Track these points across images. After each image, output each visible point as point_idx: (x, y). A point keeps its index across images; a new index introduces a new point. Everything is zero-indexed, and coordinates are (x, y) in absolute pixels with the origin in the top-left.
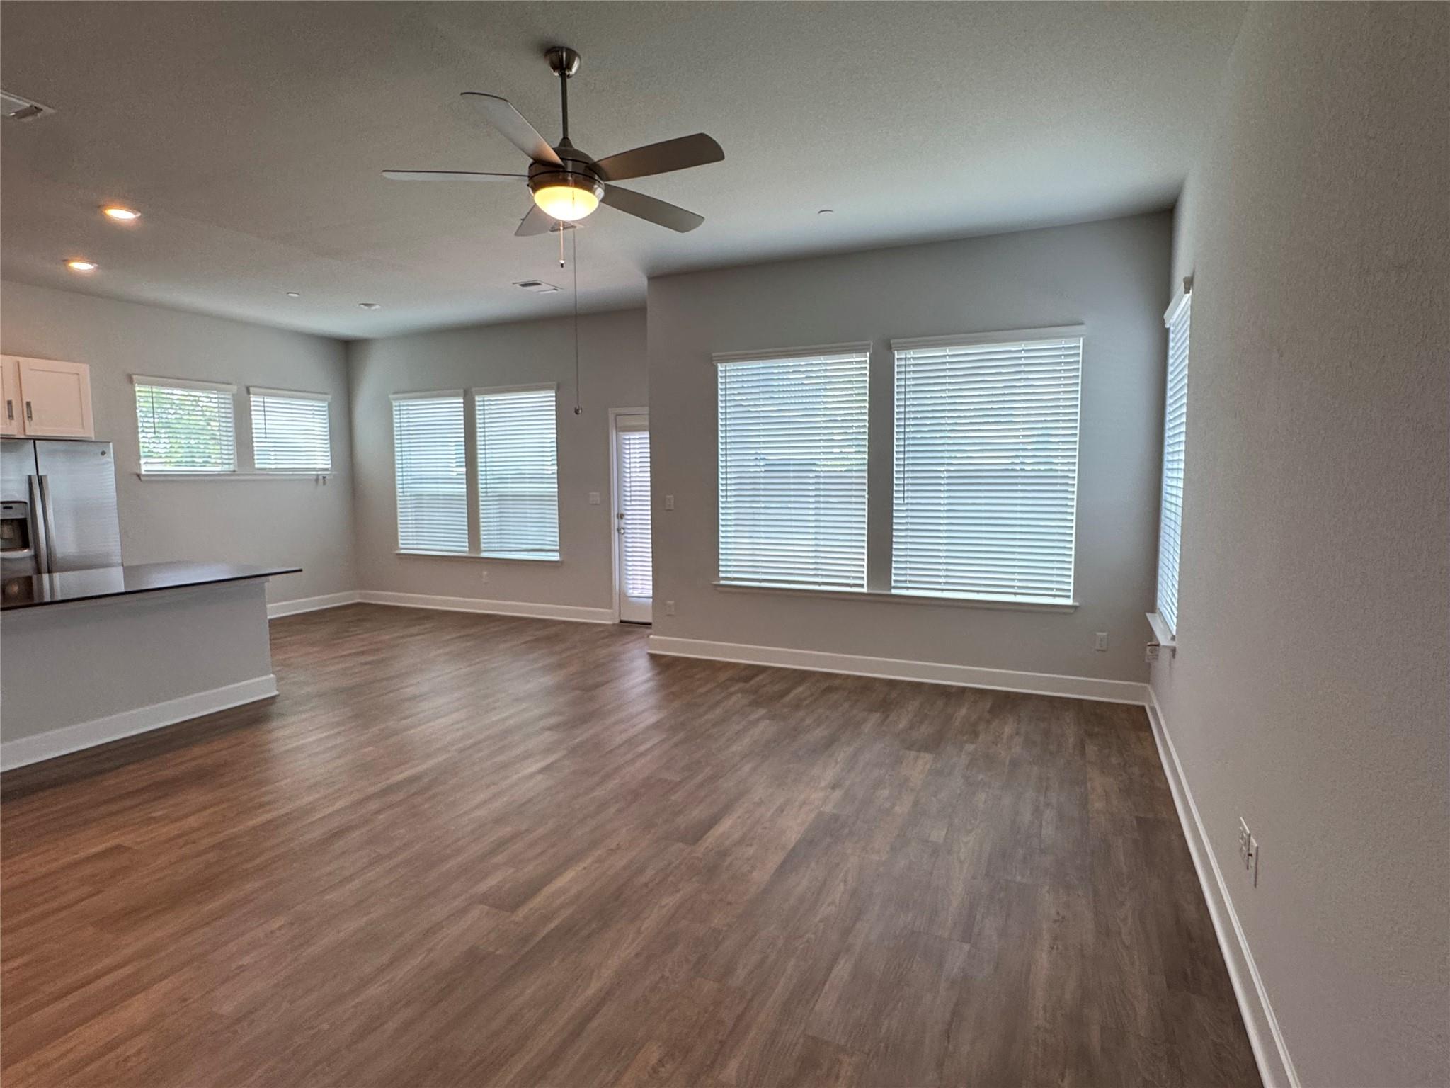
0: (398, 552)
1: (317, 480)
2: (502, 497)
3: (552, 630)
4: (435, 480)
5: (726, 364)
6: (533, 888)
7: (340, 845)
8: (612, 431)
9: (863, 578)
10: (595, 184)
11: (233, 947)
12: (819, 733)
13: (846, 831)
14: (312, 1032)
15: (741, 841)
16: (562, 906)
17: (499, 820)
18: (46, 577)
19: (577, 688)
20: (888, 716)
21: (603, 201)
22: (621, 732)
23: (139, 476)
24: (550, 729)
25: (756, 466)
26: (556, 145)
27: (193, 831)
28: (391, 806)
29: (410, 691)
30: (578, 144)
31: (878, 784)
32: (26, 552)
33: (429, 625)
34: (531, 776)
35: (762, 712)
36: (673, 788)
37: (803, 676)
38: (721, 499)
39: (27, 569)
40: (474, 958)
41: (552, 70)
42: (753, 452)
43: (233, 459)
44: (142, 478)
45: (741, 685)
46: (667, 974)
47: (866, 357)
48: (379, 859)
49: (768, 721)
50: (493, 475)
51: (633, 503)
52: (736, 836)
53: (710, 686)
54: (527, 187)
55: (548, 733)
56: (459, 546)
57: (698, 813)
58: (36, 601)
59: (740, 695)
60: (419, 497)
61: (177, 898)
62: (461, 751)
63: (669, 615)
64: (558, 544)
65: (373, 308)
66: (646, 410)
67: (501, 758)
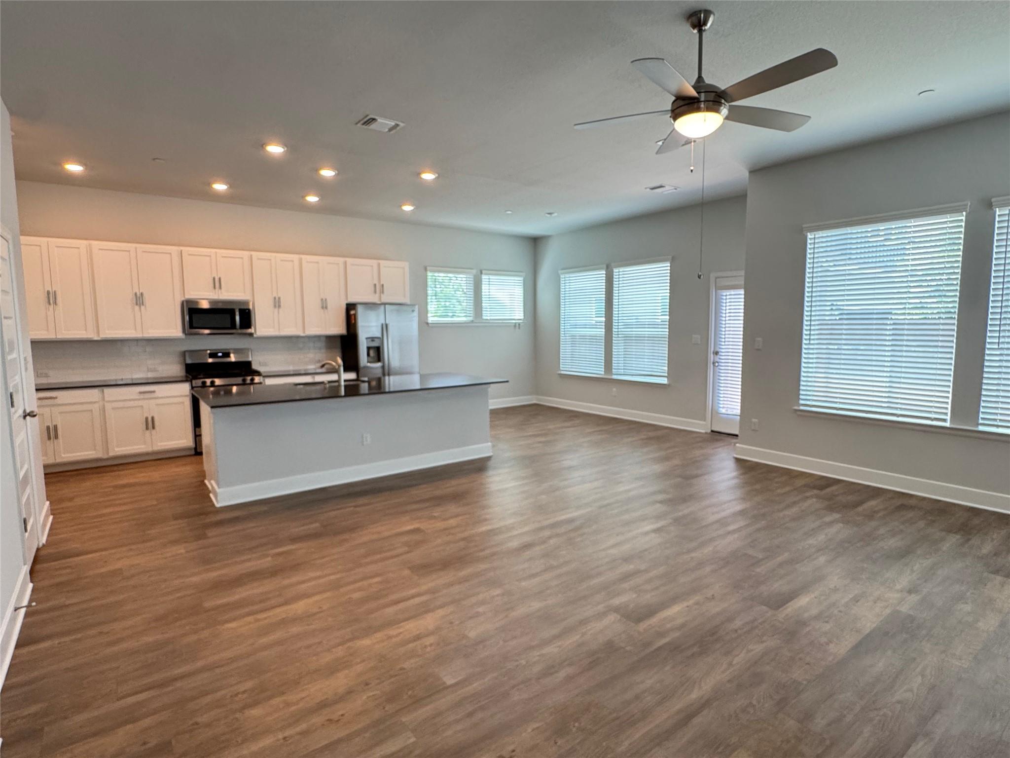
0: (559, 372)
1: (515, 326)
2: (627, 338)
3: (659, 433)
4: (585, 326)
5: (815, 233)
6: (650, 611)
7: (528, 554)
8: (712, 289)
9: (946, 414)
10: (721, 106)
11: (473, 600)
12: (893, 543)
13: (924, 632)
14: (516, 663)
15: (817, 617)
16: (672, 630)
17: (626, 559)
18: (387, 378)
19: (680, 476)
20: (969, 540)
21: (727, 118)
22: (713, 514)
23: (428, 324)
24: (661, 502)
25: (831, 315)
26: (693, 83)
27: (452, 528)
28: (558, 535)
29: (567, 463)
30: (708, 80)
31: (960, 598)
32: (379, 364)
33: (577, 422)
34: (647, 533)
35: (837, 516)
36: (758, 562)
37: (877, 492)
38: (804, 342)
39: (379, 373)
40: (610, 647)
41: (692, 29)
42: (829, 303)
43: (472, 313)
44: (430, 325)
45: (816, 492)
46: (754, 702)
47: (963, 216)
48: (551, 568)
49: (841, 525)
50: (623, 322)
51: (726, 343)
52: (814, 612)
53: (787, 489)
54: (670, 118)
55: (658, 505)
56: (599, 371)
57: (779, 586)
58: (382, 390)
59: (814, 500)
60: (573, 337)
61: (445, 564)
62: (600, 507)
63: (753, 430)
64: (667, 372)
65: (553, 215)
66: (743, 273)
67: (626, 517)
